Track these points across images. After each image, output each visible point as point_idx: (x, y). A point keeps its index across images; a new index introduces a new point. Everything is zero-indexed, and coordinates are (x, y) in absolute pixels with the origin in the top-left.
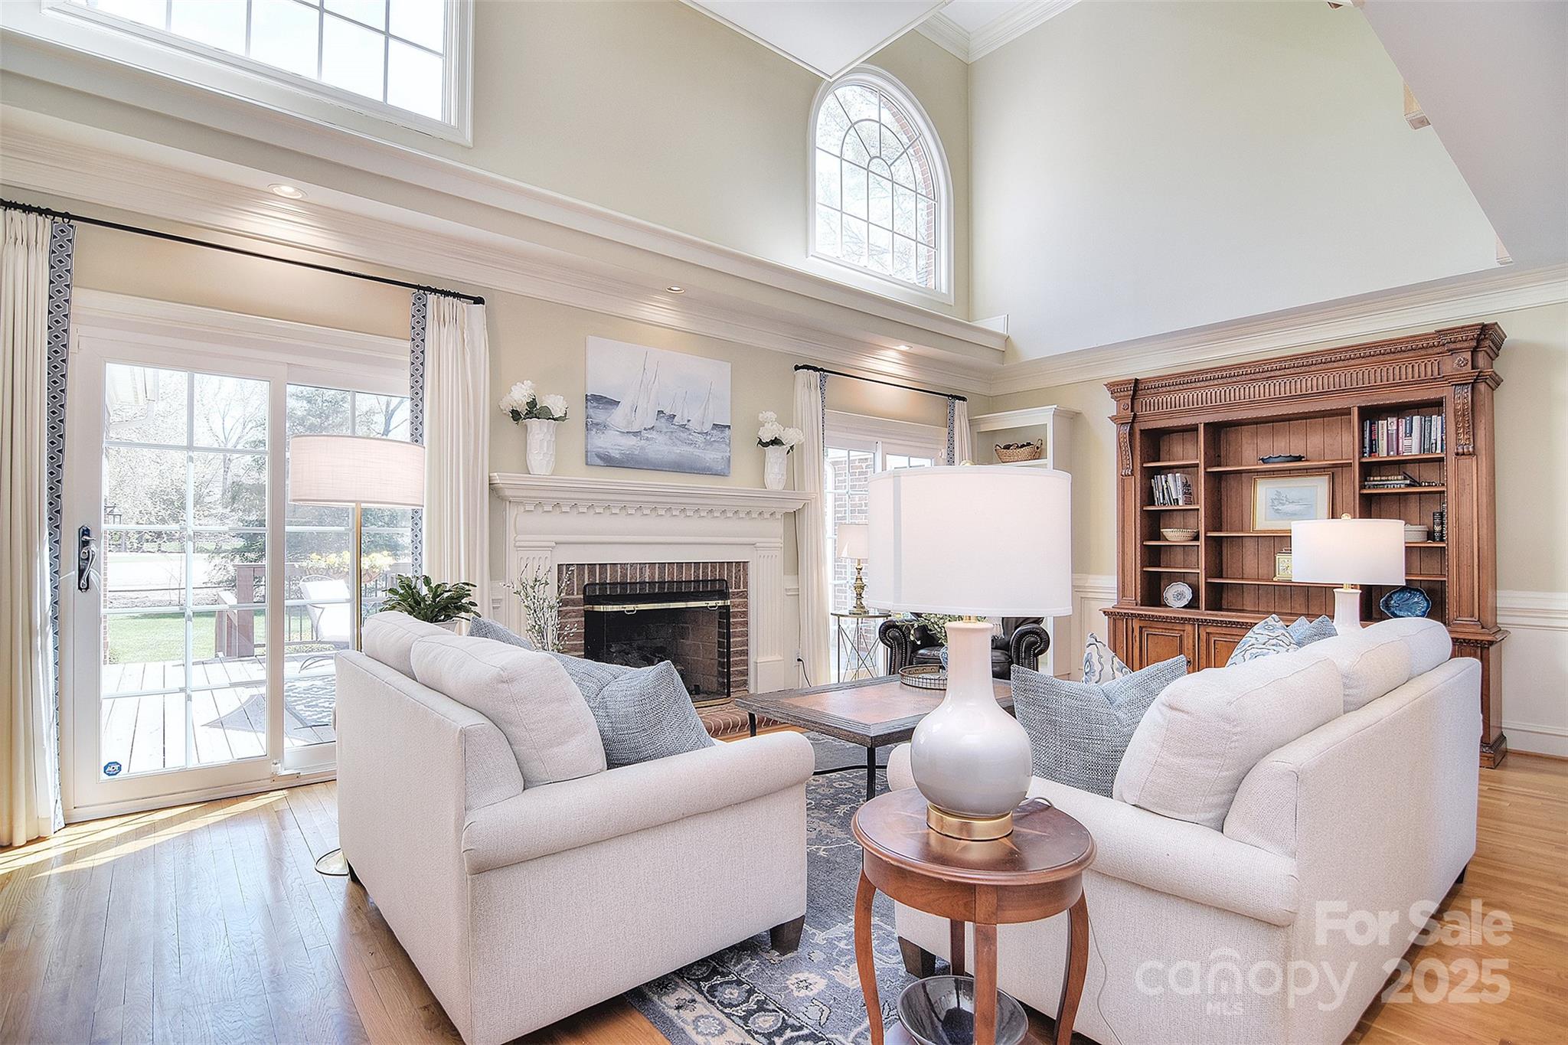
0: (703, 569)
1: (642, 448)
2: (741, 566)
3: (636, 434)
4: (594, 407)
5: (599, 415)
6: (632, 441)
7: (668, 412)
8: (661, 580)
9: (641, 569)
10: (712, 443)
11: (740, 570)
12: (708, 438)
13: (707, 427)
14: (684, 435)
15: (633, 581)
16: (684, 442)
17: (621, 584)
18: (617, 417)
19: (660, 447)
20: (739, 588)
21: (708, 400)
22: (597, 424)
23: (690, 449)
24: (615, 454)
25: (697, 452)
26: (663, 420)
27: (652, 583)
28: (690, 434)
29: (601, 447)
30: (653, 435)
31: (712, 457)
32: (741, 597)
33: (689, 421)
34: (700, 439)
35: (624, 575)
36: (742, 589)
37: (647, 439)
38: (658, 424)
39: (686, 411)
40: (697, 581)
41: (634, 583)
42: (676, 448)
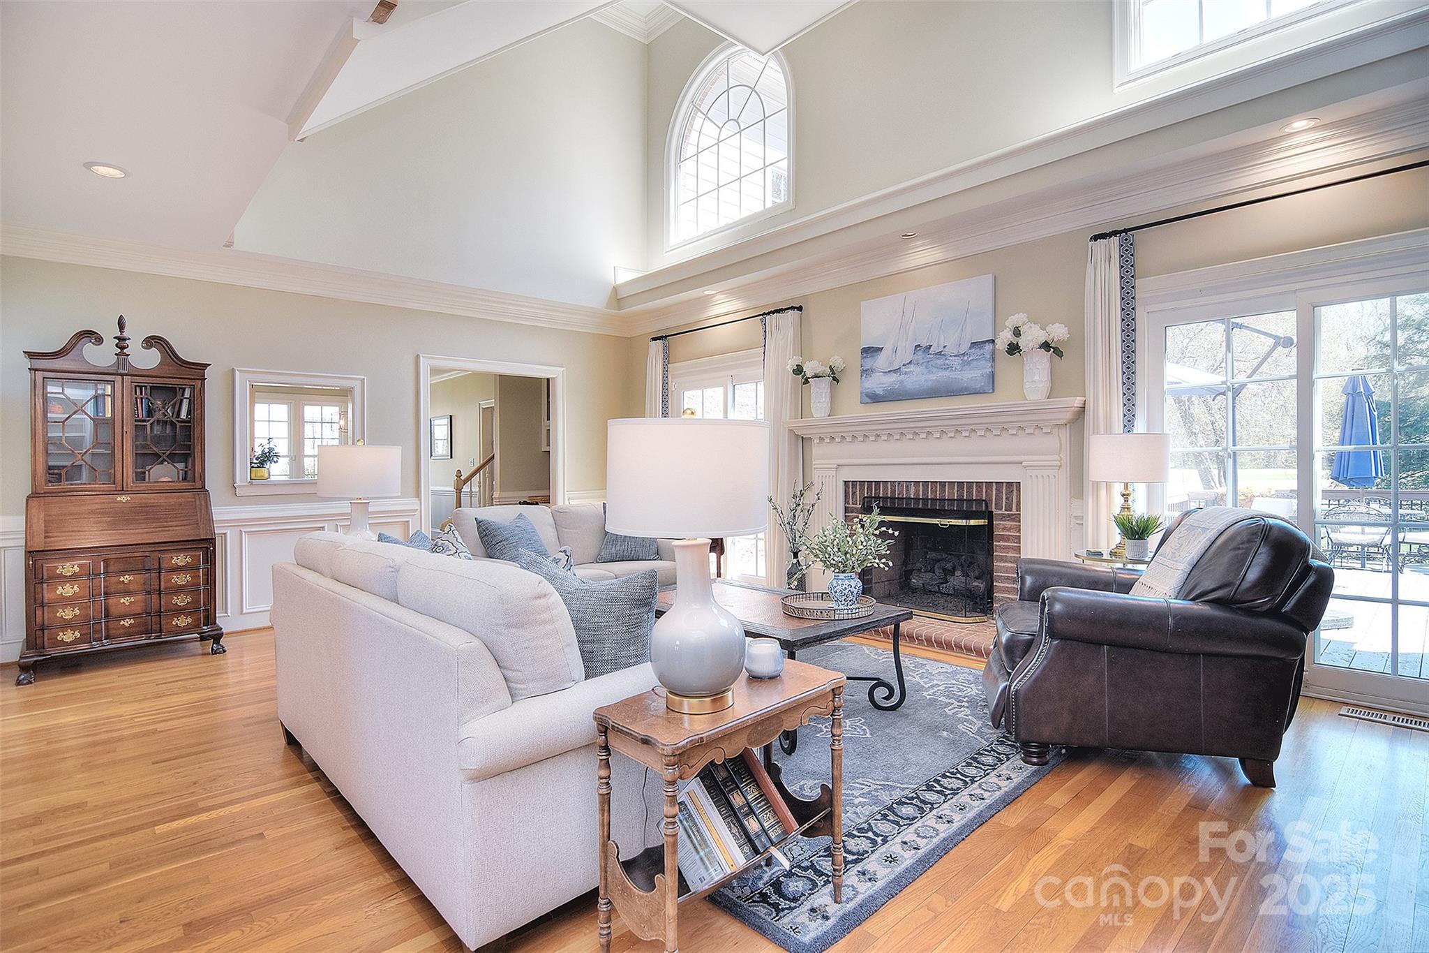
0: (967, 488)
1: (902, 382)
2: (1014, 487)
3: (895, 371)
4: (865, 357)
5: (869, 363)
6: (893, 378)
7: (924, 344)
8: (924, 497)
9: (907, 486)
10: (969, 363)
11: (1012, 491)
12: (966, 358)
13: (965, 348)
14: (940, 362)
15: (900, 496)
16: (939, 368)
17: (891, 498)
18: (881, 361)
19: (918, 377)
20: (1011, 511)
21: (965, 320)
22: (866, 371)
23: (947, 373)
24: (880, 391)
25: (953, 375)
26: (920, 353)
27: (917, 499)
28: (946, 359)
29: (869, 388)
30: (912, 368)
31: (970, 376)
32: (1013, 520)
33: (945, 347)
34: (957, 361)
35: (893, 491)
36: (1014, 511)
37: (906, 373)
38: (916, 357)
39: (942, 338)
40: (960, 500)
41: (901, 498)
42: (932, 375)
